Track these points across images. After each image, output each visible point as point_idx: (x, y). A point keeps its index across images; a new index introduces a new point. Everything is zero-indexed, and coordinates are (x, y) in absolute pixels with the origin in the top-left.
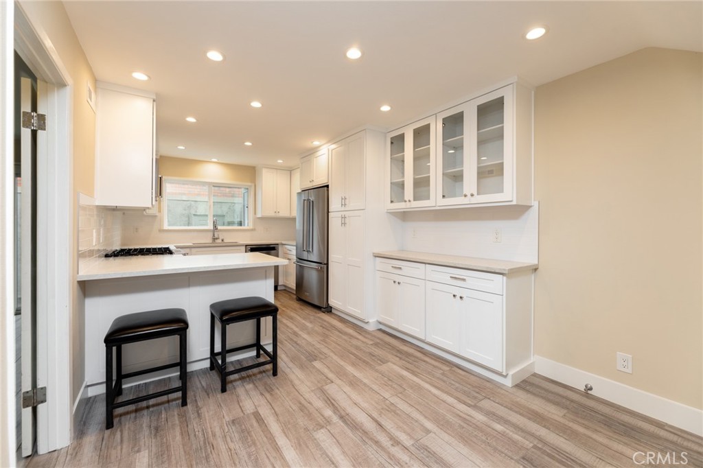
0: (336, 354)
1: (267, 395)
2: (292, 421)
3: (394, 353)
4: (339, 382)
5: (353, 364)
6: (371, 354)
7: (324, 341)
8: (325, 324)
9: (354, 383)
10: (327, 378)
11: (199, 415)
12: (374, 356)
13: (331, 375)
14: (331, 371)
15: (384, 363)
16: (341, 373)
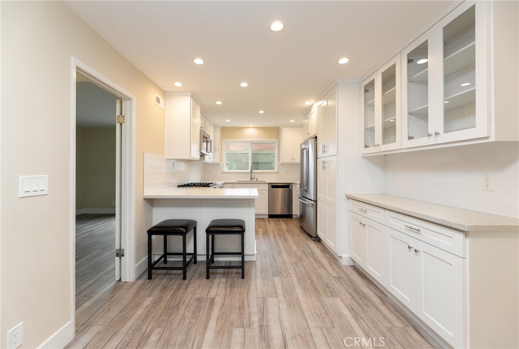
0: (297, 276)
1: (228, 290)
2: (228, 314)
3: (351, 291)
4: (281, 298)
5: (305, 289)
6: (327, 285)
7: (296, 264)
8: (308, 250)
9: (293, 304)
10: (276, 292)
11: (186, 288)
12: (328, 287)
13: (280, 291)
14: (283, 288)
15: (332, 296)
16: (289, 292)
